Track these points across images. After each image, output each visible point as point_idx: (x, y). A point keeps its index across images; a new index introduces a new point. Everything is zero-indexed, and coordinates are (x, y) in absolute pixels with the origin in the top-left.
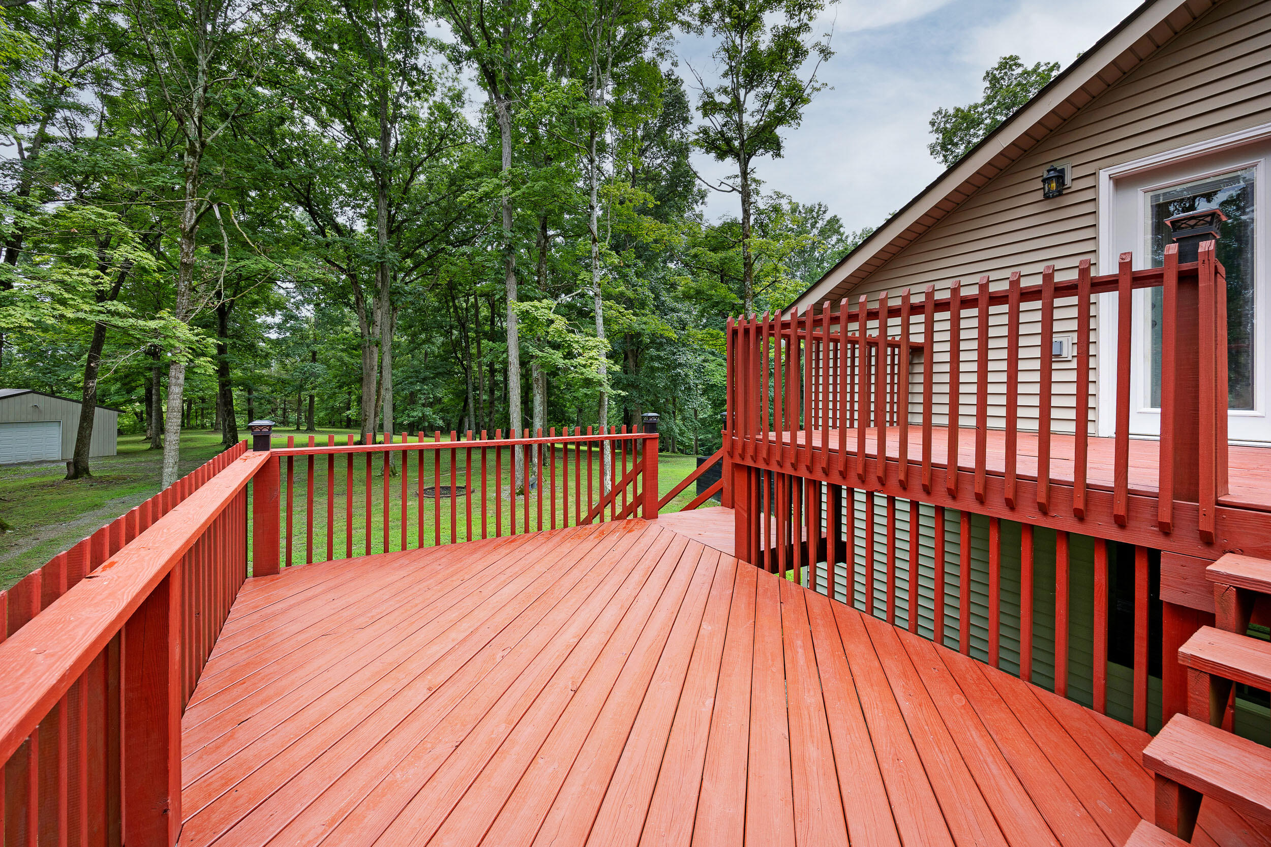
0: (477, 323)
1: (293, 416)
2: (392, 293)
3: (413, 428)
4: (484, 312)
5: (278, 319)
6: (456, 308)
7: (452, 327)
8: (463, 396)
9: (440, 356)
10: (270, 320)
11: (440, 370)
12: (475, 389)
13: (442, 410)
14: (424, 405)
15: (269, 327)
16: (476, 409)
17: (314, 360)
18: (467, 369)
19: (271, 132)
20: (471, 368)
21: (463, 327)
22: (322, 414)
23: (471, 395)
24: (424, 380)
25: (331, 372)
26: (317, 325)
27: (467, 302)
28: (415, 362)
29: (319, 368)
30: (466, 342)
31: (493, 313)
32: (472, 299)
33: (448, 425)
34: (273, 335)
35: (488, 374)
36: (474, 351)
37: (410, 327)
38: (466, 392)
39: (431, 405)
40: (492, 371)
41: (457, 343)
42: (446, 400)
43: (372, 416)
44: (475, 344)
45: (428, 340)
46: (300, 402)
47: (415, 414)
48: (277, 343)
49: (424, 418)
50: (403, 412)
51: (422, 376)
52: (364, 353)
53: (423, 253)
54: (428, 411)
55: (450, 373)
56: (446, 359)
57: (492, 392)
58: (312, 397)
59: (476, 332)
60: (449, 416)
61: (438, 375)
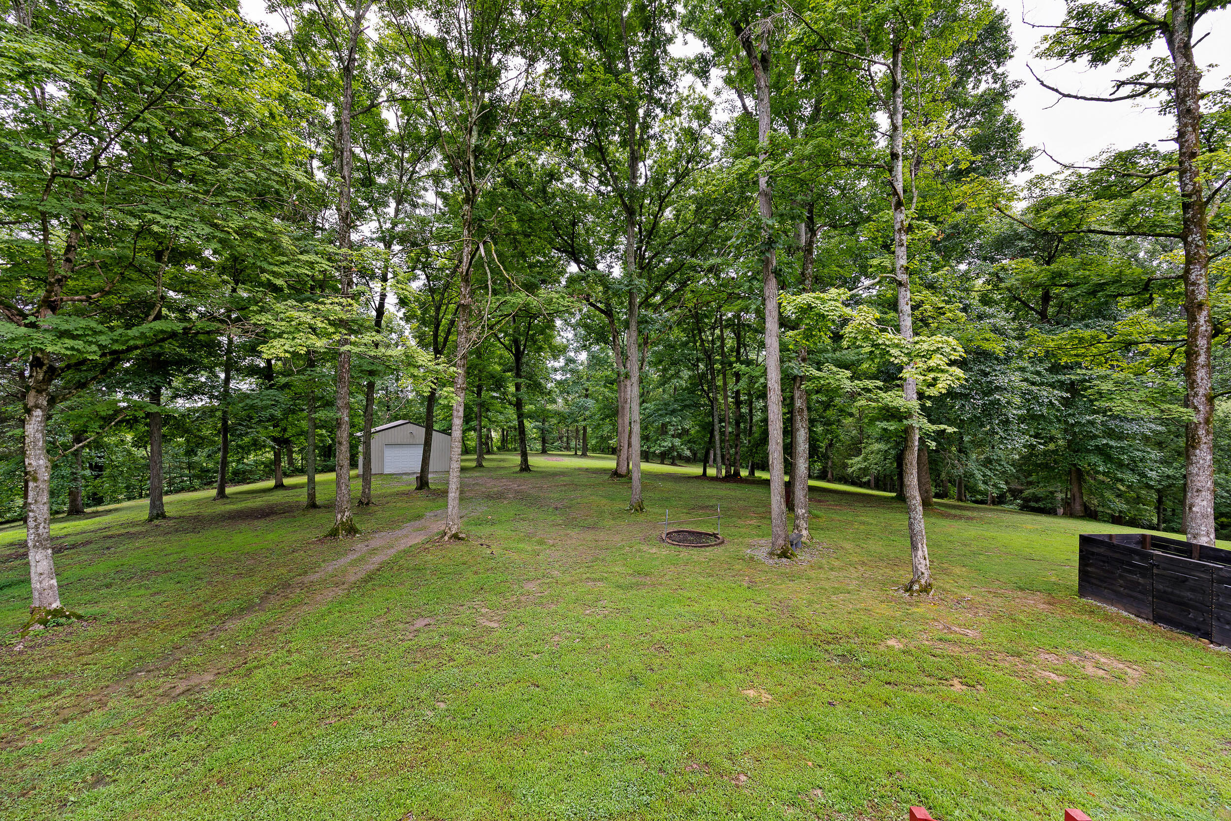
0: (723, 354)
1: (573, 444)
2: (639, 323)
3: (664, 457)
4: (730, 343)
5: (561, 362)
6: (702, 341)
7: (698, 360)
8: (708, 428)
9: (687, 388)
10: (556, 365)
11: (687, 403)
12: (721, 421)
13: (689, 441)
14: (673, 436)
15: (556, 370)
16: (722, 441)
17: (587, 396)
18: (713, 401)
19: (544, 191)
20: (717, 400)
21: (710, 361)
22: (594, 442)
23: (717, 427)
24: (673, 412)
25: (597, 406)
26: (589, 366)
27: (712, 334)
28: (666, 396)
29: (590, 402)
30: (712, 374)
31: (739, 344)
32: (718, 332)
33: (695, 454)
34: (559, 377)
35: (733, 406)
36: (720, 383)
37: (660, 362)
38: (712, 424)
39: (679, 436)
40: (738, 403)
41: (703, 376)
42: (692, 432)
43: (626, 446)
44: (721, 376)
45: (677, 375)
46: (577, 431)
47: (665, 444)
48: (560, 383)
49: (673, 448)
50: (656, 441)
51: (671, 408)
52: (619, 387)
53: (671, 287)
54: (677, 442)
55: (697, 405)
56: (693, 392)
57: (738, 424)
58: (585, 429)
59: (722, 363)
60: (696, 447)
61: (685, 407)
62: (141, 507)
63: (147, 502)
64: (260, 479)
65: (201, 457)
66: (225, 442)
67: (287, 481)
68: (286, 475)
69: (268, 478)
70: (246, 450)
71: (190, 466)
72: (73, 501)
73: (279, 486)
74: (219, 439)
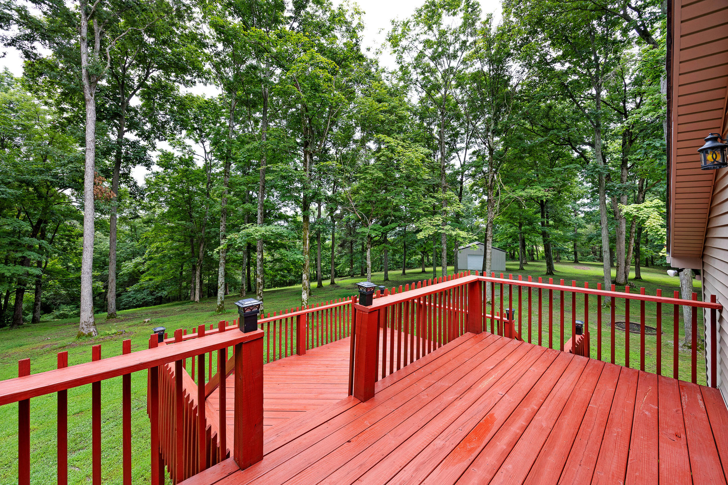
62: (380, 275)
63: (383, 273)
64: (417, 268)
65: (397, 257)
66: (405, 252)
67: (427, 269)
68: (427, 266)
69: (419, 267)
70: (411, 254)
71: (393, 260)
72: (362, 271)
73: (424, 272)
74: (402, 251)
